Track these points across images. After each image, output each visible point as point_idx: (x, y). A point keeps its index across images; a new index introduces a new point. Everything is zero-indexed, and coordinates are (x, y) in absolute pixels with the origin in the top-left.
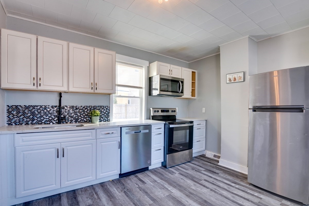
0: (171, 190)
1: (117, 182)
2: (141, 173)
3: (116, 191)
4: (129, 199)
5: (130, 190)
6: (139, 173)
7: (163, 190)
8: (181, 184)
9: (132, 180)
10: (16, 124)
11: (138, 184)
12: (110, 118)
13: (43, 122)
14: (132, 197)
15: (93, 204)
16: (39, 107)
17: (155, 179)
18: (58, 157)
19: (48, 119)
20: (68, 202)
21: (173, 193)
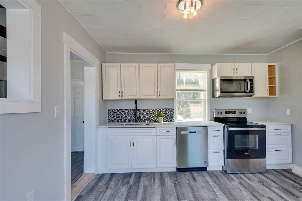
0: (219, 195)
1: (173, 174)
2: (197, 172)
3: (169, 181)
4: (175, 190)
5: (179, 184)
6: (196, 171)
7: (210, 192)
8: (234, 193)
9: (186, 176)
10: (112, 122)
11: (190, 180)
12: (174, 118)
13: (127, 120)
14: (178, 189)
15: (148, 186)
16: (124, 111)
17: (208, 181)
18: (130, 146)
19: (130, 119)
20: (134, 179)
21: (219, 198)
